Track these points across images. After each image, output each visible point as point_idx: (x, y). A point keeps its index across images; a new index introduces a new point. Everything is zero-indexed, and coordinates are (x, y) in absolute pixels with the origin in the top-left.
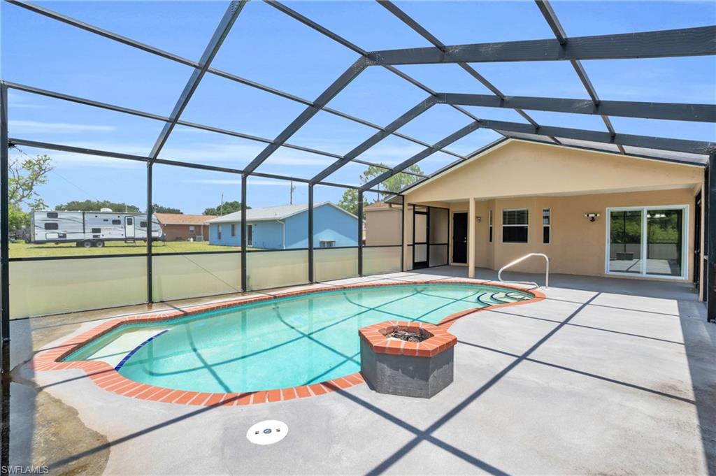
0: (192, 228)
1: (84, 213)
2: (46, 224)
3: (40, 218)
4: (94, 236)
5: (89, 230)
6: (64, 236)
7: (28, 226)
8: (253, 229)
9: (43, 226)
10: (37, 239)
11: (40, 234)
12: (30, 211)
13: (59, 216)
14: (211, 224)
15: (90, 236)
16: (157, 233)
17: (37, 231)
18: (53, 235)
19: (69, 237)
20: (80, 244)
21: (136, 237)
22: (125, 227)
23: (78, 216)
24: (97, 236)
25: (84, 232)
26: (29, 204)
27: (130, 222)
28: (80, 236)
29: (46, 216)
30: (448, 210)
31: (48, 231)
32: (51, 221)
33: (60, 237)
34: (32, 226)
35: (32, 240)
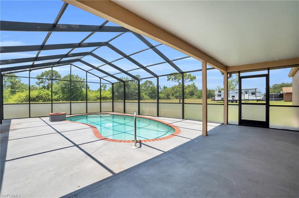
1: (229, 90)
2: (218, 95)
3: (216, 93)
5: (231, 96)
9: (217, 95)
11: (217, 98)
13: (222, 92)
15: (231, 98)
16: (260, 97)
21: (249, 99)
22: (244, 95)
24: (233, 99)
25: (229, 97)
27: (246, 93)
29: (218, 92)
31: (219, 97)
32: (219, 94)
33: (222, 99)
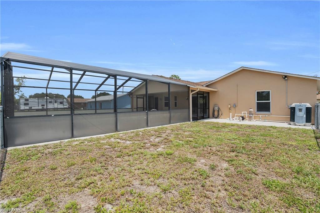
0: (82, 104)
1: (38, 99)
3: (22, 101)
4: (42, 108)
5: (40, 105)
6: (31, 108)
7: (18, 104)
8: (102, 104)
9: (23, 104)
10: (21, 109)
12: (19, 98)
13: (29, 100)
14: (88, 102)
15: (40, 107)
16: (66, 106)
17: (21, 106)
18: (27, 108)
19: (33, 108)
20: (37, 110)
21: (58, 107)
22: (54, 104)
23: (36, 100)
25: (38, 106)
26: (18, 96)
27: (56, 102)
28: (37, 108)
29: (24, 100)
30: (153, 96)
31: (25, 106)
32: (26, 102)
33: (29, 108)
34: (19, 104)
35: (20, 109)
